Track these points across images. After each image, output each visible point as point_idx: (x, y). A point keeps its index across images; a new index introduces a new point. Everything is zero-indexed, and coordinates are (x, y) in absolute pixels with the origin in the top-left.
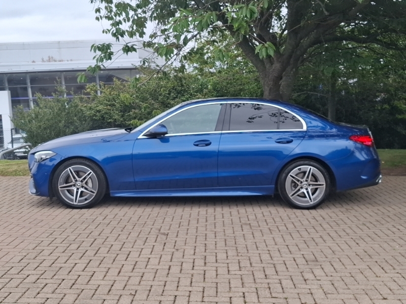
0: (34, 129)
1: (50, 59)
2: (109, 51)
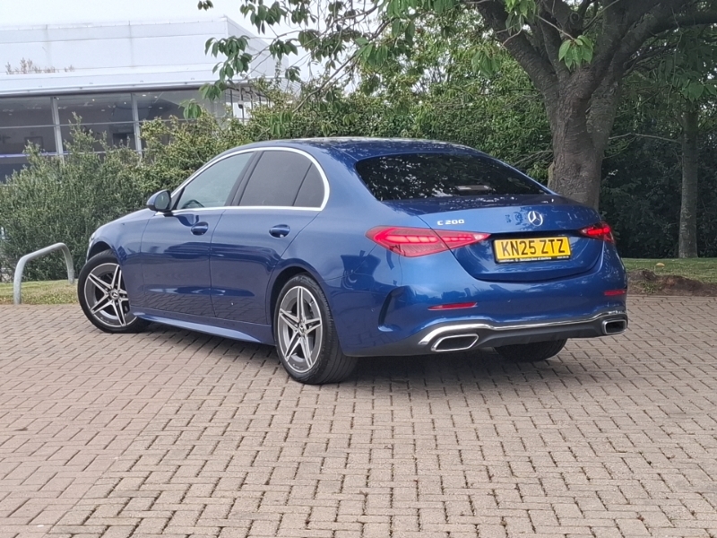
0: (25, 222)
1: (26, 67)
2: (241, 52)
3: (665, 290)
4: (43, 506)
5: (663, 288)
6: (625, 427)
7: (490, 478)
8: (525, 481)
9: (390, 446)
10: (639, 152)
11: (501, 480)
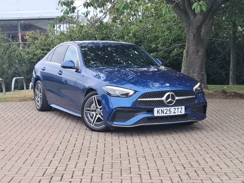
2: (72, 6)
3: (231, 97)
4: (20, 180)
5: (230, 96)
6: (229, 149)
7: (184, 168)
8: (198, 169)
9: (144, 156)
10: (214, 45)
11: (189, 169)
